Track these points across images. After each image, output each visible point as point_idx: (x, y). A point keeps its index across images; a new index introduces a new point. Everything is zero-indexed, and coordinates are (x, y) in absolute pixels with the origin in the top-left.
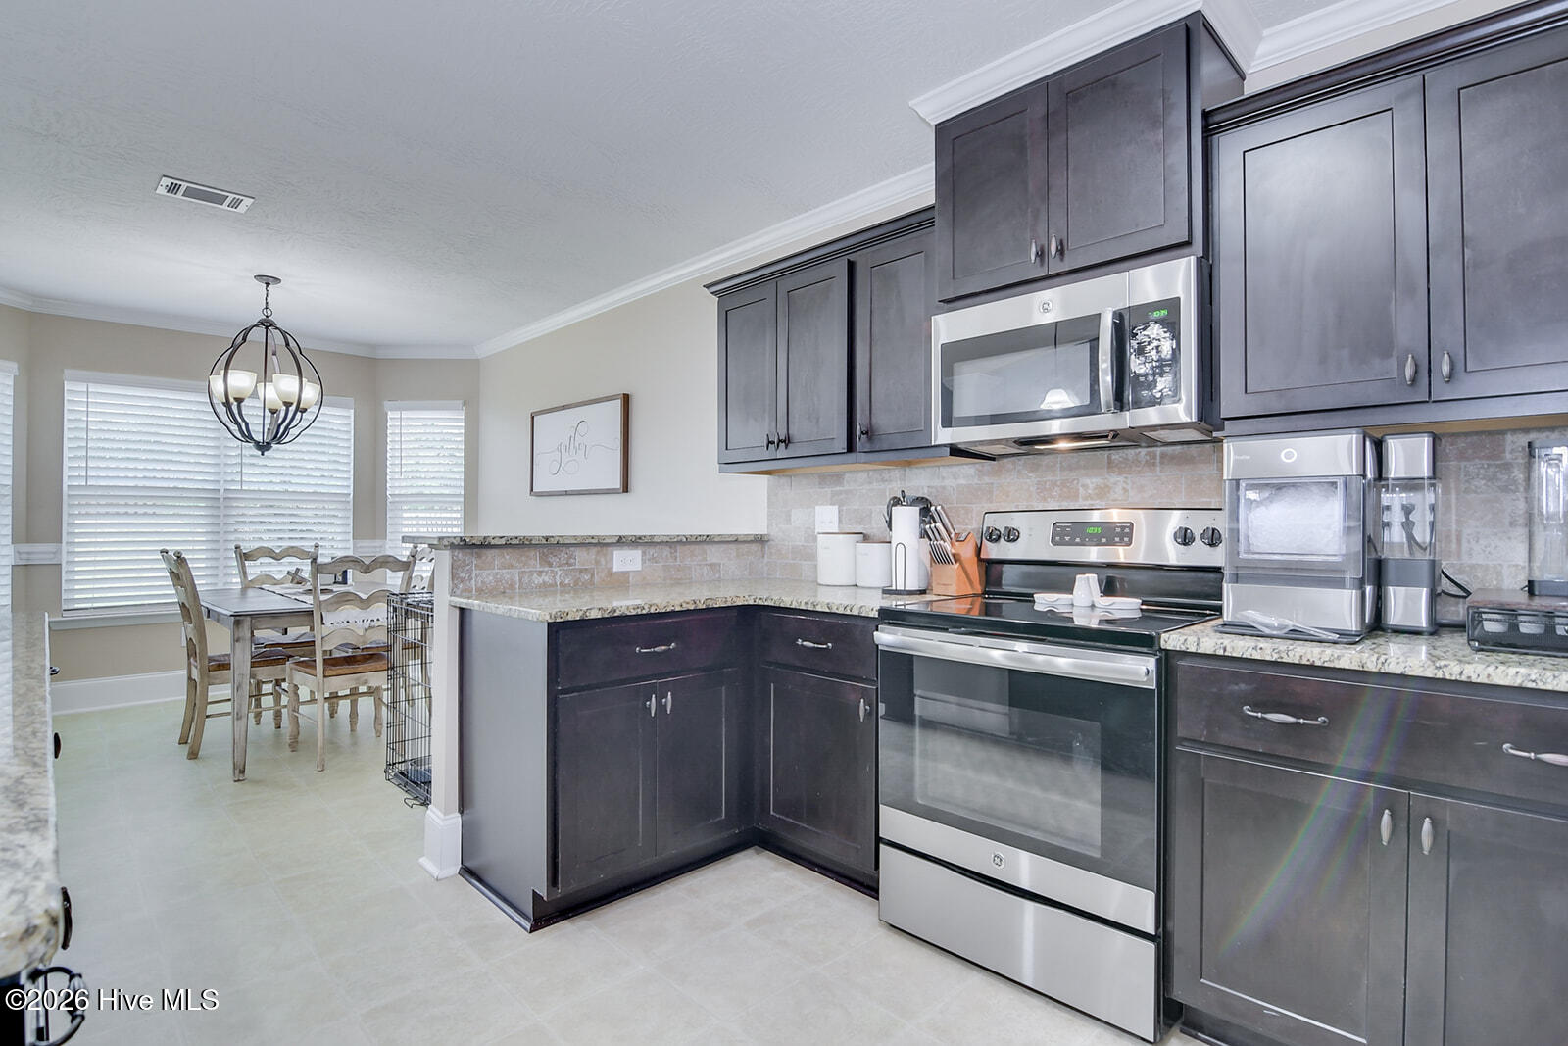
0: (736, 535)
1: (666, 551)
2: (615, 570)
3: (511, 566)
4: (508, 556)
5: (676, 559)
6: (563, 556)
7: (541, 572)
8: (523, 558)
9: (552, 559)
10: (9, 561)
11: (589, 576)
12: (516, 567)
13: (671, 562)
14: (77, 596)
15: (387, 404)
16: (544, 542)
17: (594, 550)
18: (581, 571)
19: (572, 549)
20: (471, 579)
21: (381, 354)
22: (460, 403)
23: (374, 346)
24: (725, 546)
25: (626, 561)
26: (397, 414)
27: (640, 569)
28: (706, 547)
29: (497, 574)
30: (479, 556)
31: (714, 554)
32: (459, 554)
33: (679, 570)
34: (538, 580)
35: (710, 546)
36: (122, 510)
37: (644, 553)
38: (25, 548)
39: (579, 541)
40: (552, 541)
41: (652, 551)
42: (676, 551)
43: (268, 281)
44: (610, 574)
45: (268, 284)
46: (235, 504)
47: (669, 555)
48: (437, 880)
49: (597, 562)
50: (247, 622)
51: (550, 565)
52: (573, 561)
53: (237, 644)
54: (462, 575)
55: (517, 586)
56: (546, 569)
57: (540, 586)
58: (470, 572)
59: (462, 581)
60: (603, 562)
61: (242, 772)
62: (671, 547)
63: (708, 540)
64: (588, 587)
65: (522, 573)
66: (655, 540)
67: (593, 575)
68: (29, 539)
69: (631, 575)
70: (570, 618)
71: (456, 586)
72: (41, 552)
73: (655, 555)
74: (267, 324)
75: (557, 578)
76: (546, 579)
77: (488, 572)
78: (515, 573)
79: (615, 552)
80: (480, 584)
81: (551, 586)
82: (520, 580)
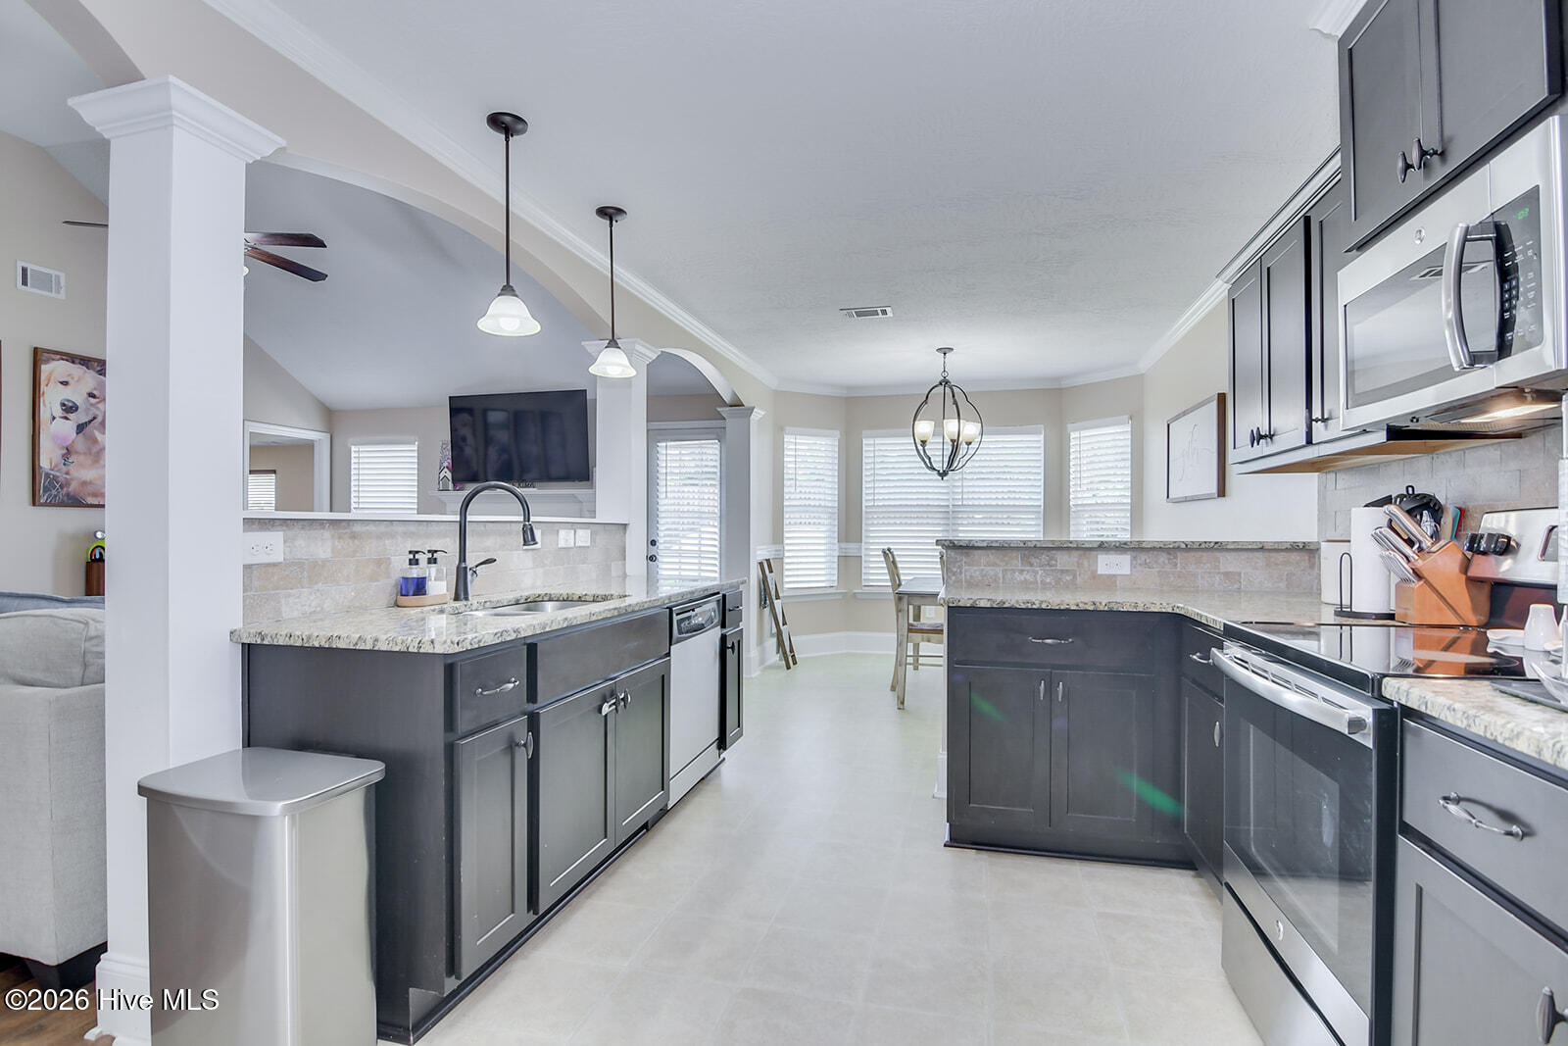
0: (1260, 542)
1: (1163, 558)
2: (1099, 572)
3: (995, 565)
4: (992, 556)
5: (1176, 565)
6: (1044, 558)
7: (1023, 571)
8: (1006, 559)
9: (1033, 560)
10: (836, 553)
11: (1071, 577)
12: (999, 566)
13: (1168, 568)
14: (871, 578)
15: (1069, 426)
16: (1022, 545)
17: (1076, 554)
18: (1062, 571)
19: (1054, 552)
20: (961, 573)
21: (1065, 384)
22: (1126, 417)
23: (1058, 379)
24: (1245, 555)
25: (1110, 565)
26: (1077, 434)
27: (1129, 573)
28: (1218, 554)
29: (983, 570)
30: (967, 555)
31: (1230, 563)
32: (952, 553)
33: (1179, 577)
34: (1020, 577)
35: (1224, 553)
36: (892, 521)
37: (1134, 558)
38: (844, 545)
39: (1056, 545)
40: (1029, 544)
41: (1143, 557)
42: (1176, 558)
43: (945, 351)
44: (1094, 576)
45: (945, 354)
46: (960, 516)
47: (1166, 561)
48: (933, 797)
49: (1080, 565)
50: (905, 600)
51: (1031, 565)
52: (1054, 562)
53: (900, 614)
54: (955, 570)
55: (1001, 581)
56: (1028, 568)
57: (1022, 582)
58: (960, 567)
59: (954, 574)
60: (1086, 563)
61: (903, 703)
62: (1169, 554)
63: (1218, 547)
64: (1072, 586)
65: (1005, 571)
66: (1144, 545)
67: (1075, 577)
68: (847, 541)
69: (1119, 578)
70: (961, 604)
71: (949, 577)
72: (851, 548)
73: (1148, 561)
74: (945, 382)
75: (1038, 577)
76: (1028, 577)
77: (976, 568)
78: (999, 571)
79: (1099, 556)
80: (968, 577)
81: (1031, 583)
82: (1003, 577)
